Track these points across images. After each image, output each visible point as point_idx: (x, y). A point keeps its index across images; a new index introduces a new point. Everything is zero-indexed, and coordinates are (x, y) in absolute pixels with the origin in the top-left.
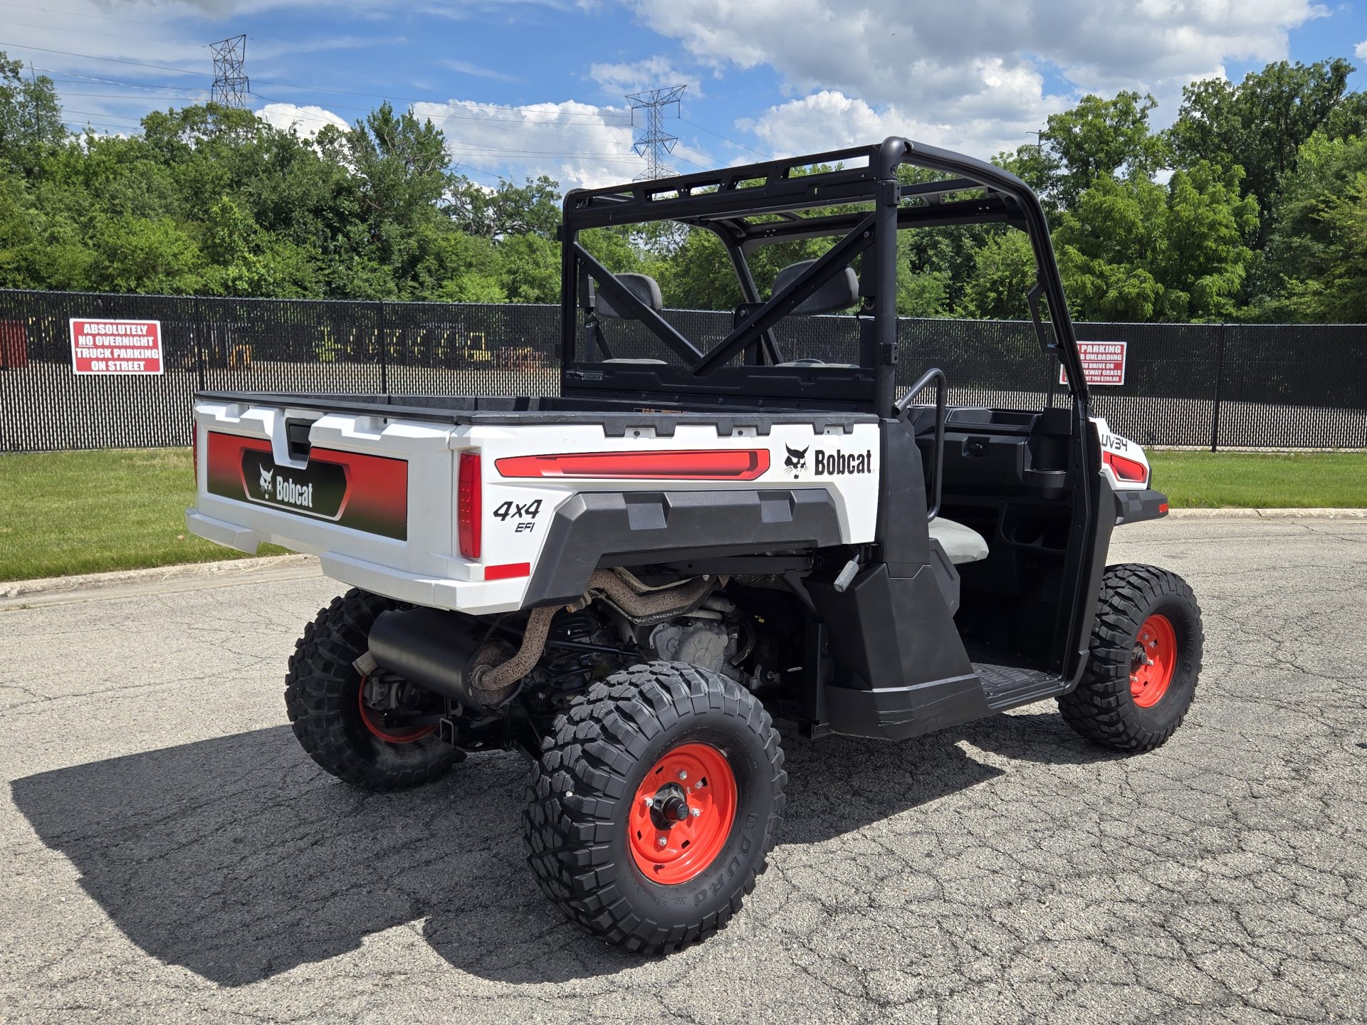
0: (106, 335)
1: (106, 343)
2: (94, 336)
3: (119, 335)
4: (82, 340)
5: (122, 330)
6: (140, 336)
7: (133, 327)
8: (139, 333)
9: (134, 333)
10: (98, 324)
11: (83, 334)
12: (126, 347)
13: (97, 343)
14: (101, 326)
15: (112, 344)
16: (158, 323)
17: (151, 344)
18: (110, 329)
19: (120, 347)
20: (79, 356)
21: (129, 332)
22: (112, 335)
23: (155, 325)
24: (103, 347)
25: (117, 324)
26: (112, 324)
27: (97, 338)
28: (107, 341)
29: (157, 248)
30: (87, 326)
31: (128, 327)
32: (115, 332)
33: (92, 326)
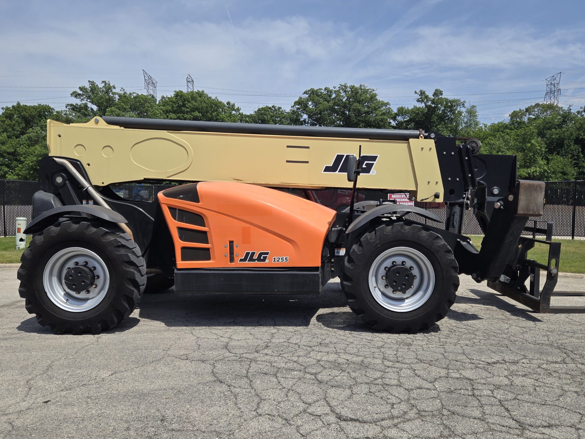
3: (402, 198)
12: (403, 202)
19: (402, 202)
22: (400, 198)
26: (400, 195)
30: (393, 196)
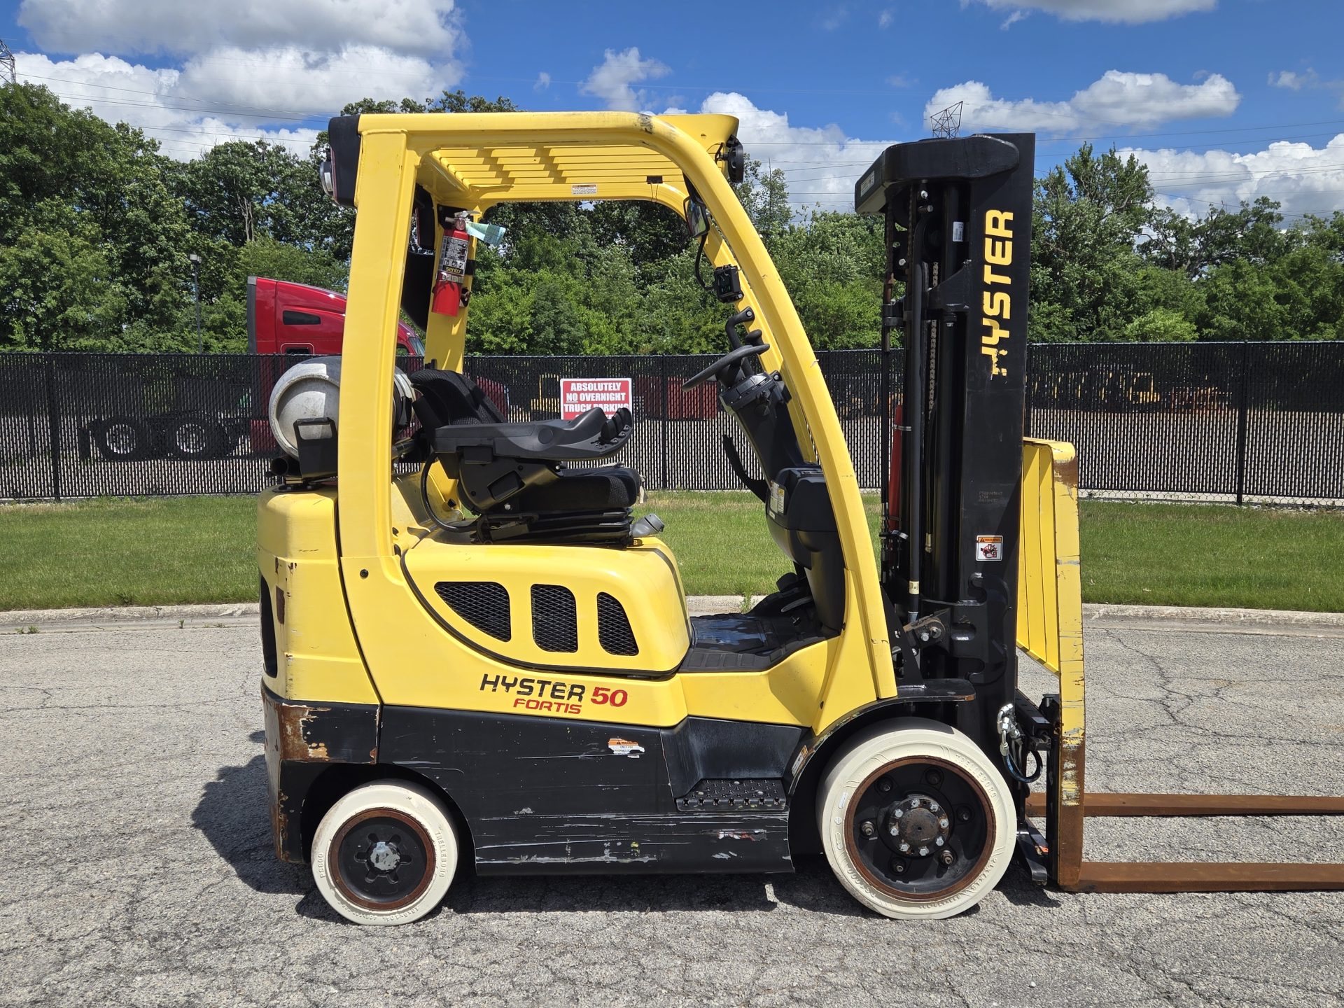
0: (588, 392)
1: (588, 400)
2: (579, 393)
3: (598, 392)
4: (569, 397)
5: (600, 387)
6: (614, 392)
7: (610, 384)
8: (615, 389)
9: (610, 389)
10: (582, 382)
11: (570, 392)
13: (581, 399)
14: (585, 384)
15: (593, 400)
16: (630, 380)
17: (623, 399)
18: (591, 387)
20: (567, 411)
21: (606, 389)
22: (593, 392)
23: (627, 382)
24: (585, 402)
25: (597, 382)
26: (593, 382)
27: (581, 395)
28: (589, 397)
29: (845, 308)
30: (573, 385)
31: (606, 384)
32: (596, 389)
33: (578, 384)
